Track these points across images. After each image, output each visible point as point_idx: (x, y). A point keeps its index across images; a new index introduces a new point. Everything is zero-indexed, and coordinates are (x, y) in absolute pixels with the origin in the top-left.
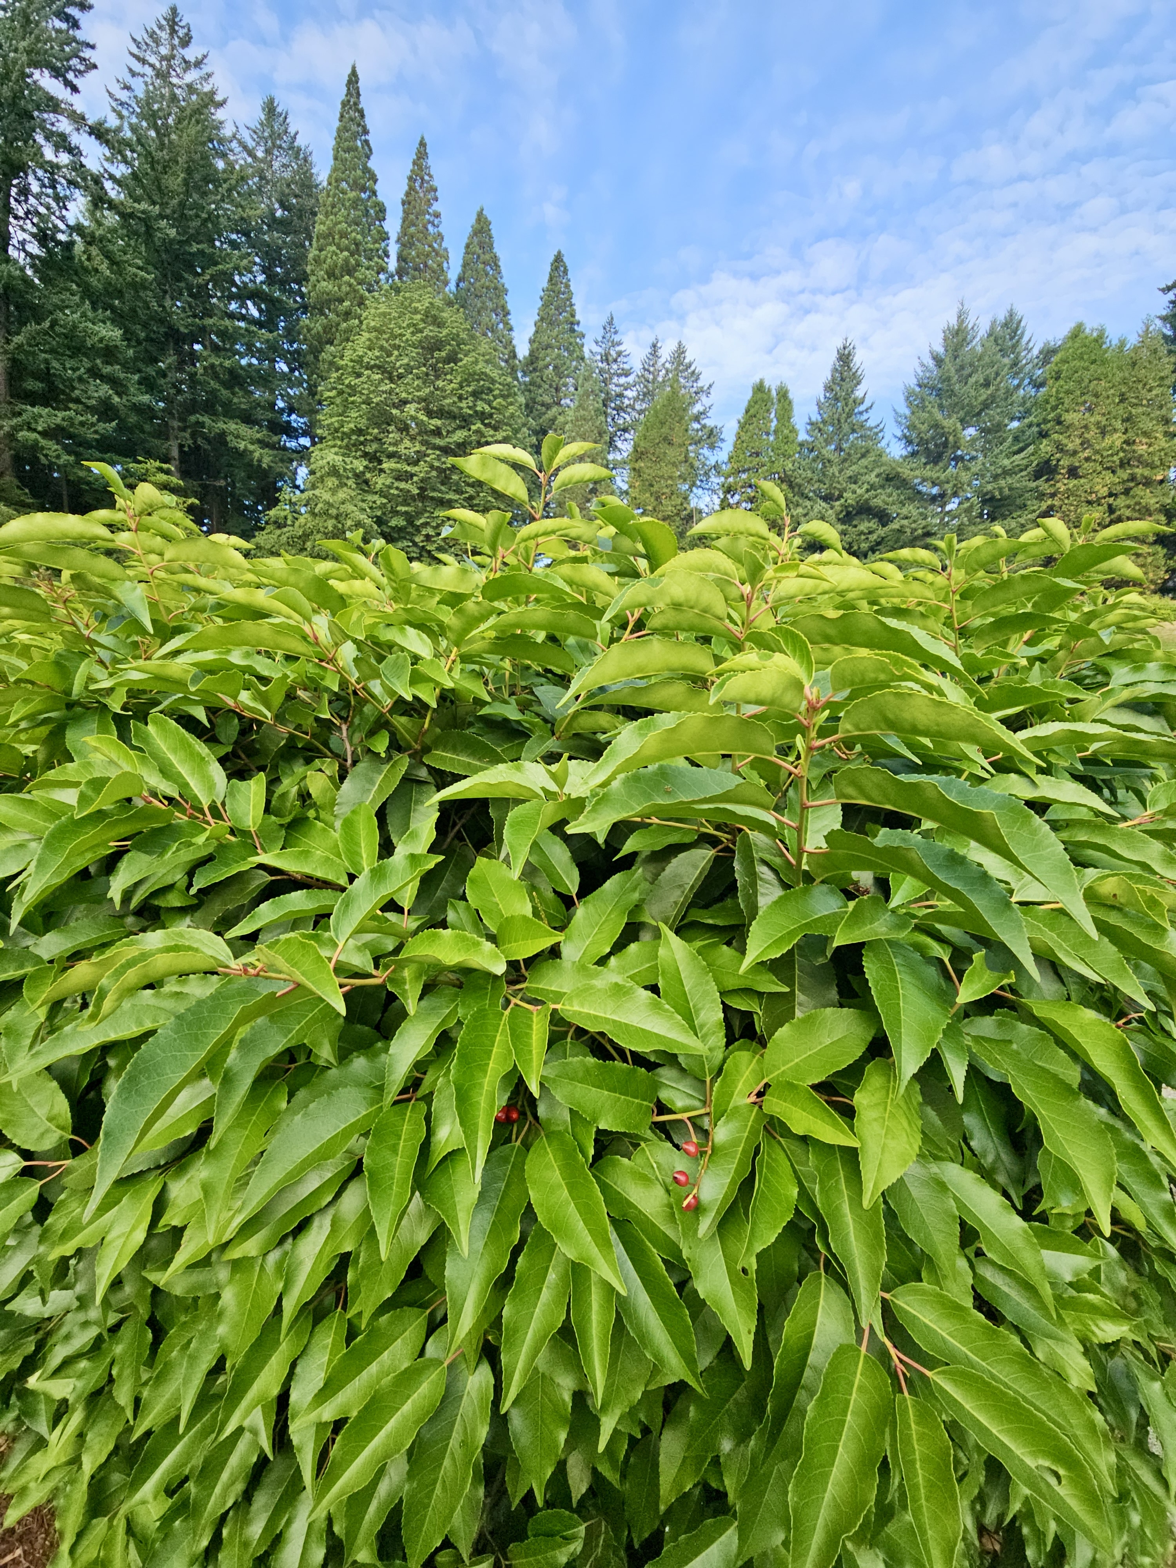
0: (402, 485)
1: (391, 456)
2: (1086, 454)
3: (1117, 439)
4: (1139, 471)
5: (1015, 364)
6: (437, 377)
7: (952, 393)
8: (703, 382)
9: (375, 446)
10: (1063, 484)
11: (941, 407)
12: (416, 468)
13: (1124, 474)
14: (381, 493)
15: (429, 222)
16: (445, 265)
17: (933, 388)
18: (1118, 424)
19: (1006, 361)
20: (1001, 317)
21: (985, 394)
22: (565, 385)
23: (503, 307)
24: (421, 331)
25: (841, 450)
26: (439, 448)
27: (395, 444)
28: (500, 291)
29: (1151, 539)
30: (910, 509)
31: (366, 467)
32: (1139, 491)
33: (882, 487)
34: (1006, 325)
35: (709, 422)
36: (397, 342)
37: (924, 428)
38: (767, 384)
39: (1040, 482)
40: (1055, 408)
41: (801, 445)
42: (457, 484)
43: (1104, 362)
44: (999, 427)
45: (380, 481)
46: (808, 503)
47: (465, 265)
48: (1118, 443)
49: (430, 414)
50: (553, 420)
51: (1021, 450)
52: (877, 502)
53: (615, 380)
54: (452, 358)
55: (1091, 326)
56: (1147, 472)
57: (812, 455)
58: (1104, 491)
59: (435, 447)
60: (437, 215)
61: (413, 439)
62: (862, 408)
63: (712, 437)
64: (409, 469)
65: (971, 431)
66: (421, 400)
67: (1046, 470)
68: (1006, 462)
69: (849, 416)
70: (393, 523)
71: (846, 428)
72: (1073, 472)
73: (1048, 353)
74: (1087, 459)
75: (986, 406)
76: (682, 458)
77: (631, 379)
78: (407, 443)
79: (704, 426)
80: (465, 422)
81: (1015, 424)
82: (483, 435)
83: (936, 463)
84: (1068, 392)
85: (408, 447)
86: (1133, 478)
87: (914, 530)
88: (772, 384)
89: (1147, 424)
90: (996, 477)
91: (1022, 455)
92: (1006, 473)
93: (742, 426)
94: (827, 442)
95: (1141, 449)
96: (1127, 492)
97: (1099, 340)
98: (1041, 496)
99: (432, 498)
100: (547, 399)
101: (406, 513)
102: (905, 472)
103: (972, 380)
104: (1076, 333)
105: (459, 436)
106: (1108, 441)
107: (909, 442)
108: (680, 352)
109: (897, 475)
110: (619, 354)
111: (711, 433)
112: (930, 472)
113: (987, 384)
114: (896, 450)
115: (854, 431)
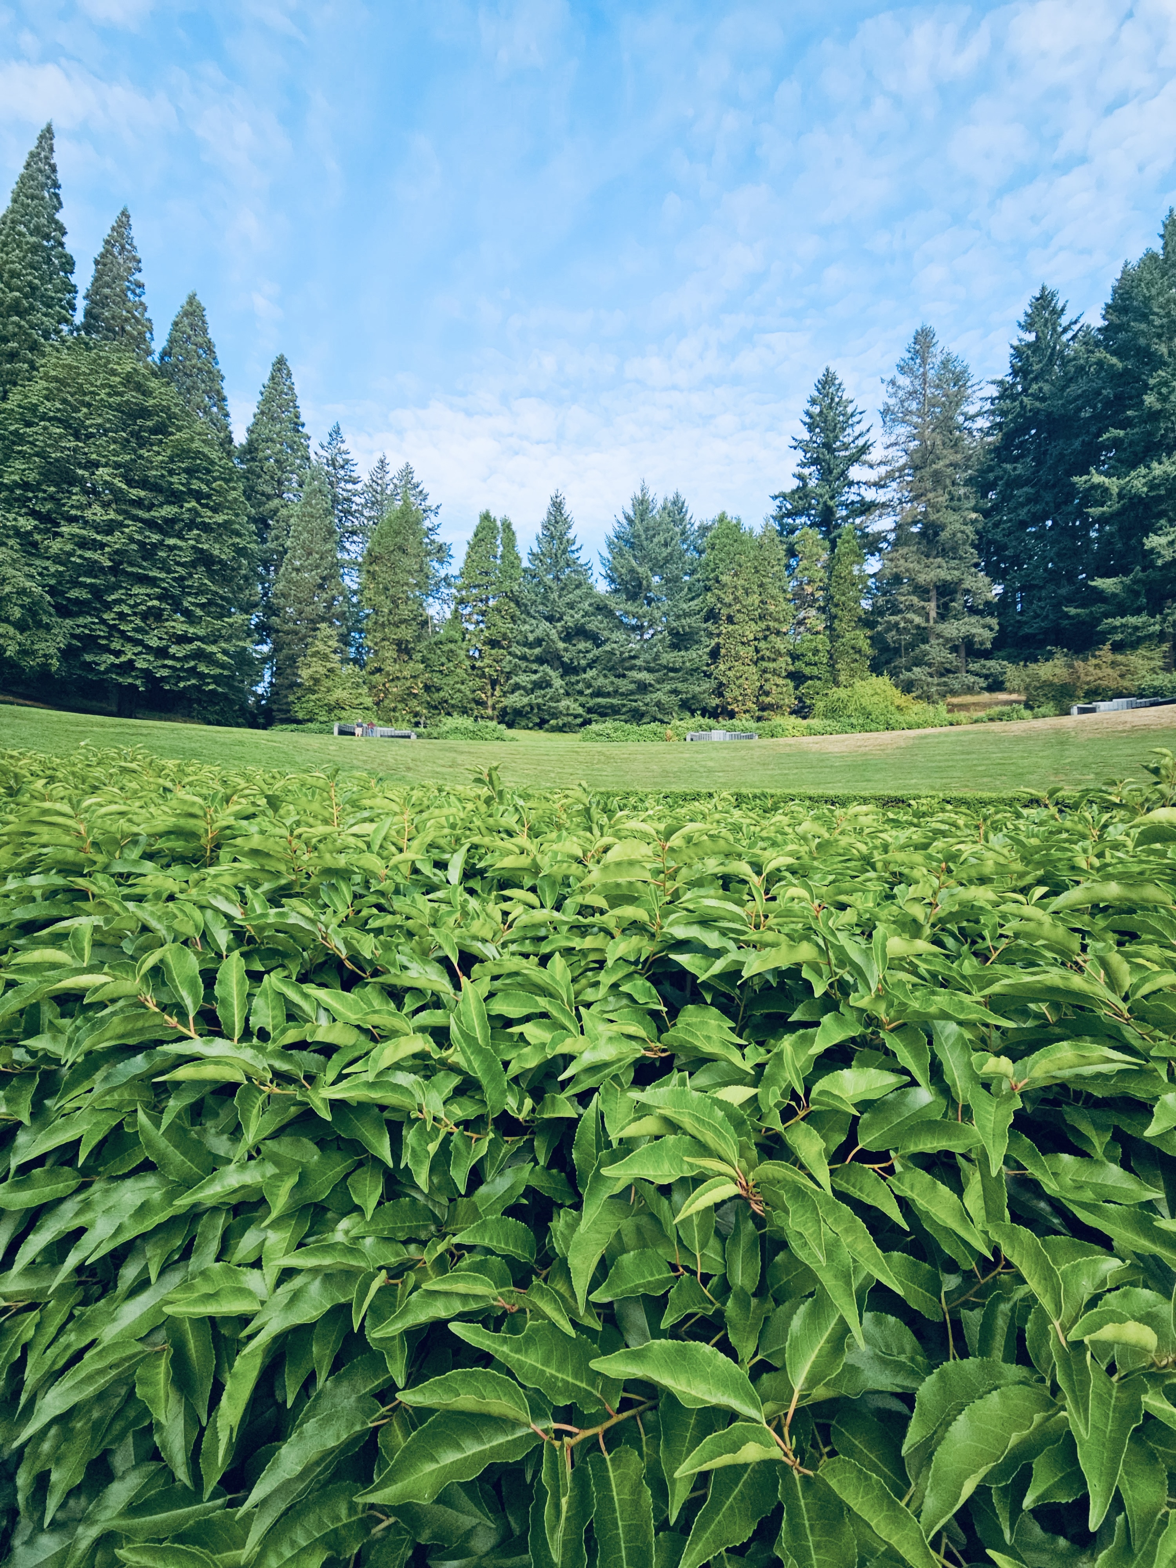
0: (88, 554)
1: (72, 520)
2: (738, 607)
3: (755, 599)
4: (771, 624)
5: (683, 533)
6: (141, 446)
7: (642, 548)
8: (431, 502)
9: (49, 506)
10: (725, 628)
11: (635, 557)
12: (109, 538)
13: (763, 625)
14: (56, 559)
15: (129, 288)
16: (148, 335)
17: (627, 541)
18: (755, 588)
19: (677, 529)
20: (671, 497)
21: (665, 552)
22: (289, 480)
23: (219, 393)
24: (121, 394)
25: (559, 579)
26: (141, 520)
27: (80, 507)
28: (215, 377)
29: (784, 674)
30: (619, 636)
31: (36, 527)
32: (772, 638)
33: (593, 614)
34: (674, 503)
35: (439, 539)
36: (87, 399)
37: (623, 571)
38: (492, 514)
39: (709, 624)
40: (713, 570)
41: (525, 571)
42: (164, 561)
43: (742, 542)
44: (677, 579)
45: (56, 546)
46: (534, 622)
47: (172, 341)
48: (757, 602)
49: (130, 483)
50: (275, 511)
51: (692, 599)
52: (591, 627)
53: (342, 484)
54: (161, 429)
55: (731, 514)
56: (777, 625)
57: (535, 580)
58: (751, 637)
59: (136, 518)
60: (140, 285)
61: (106, 505)
62: (574, 548)
63: (442, 552)
64: (99, 538)
65: (657, 578)
66: (117, 466)
67: (712, 615)
68: (685, 606)
69: (564, 552)
70: (73, 594)
71: (562, 563)
72: (730, 620)
73: (704, 529)
74: (739, 611)
75: (667, 561)
76: (416, 567)
77: (359, 487)
78: (97, 508)
79: (433, 541)
80: (175, 498)
81: (687, 578)
82: (198, 514)
83: (634, 600)
84: (721, 560)
85: (97, 513)
86: (768, 628)
87: (622, 653)
88: (497, 515)
89: (775, 592)
90: (678, 617)
91: (695, 602)
92: (686, 615)
93: (472, 547)
94: (547, 571)
95: (772, 608)
96: (765, 638)
97: (738, 526)
98: (710, 635)
99: (129, 574)
100: (269, 490)
101: (91, 584)
102: (612, 605)
103: (656, 540)
104: (722, 518)
105: (168, 511)
106: (750, 600)
107: (613, 581)
108: (407, 472)
109: (606, 606)
110: (347, 462)
111: (440, 548)
112: (630, 607)
113: (666, 545)
114: (602, 587)
115: (568, 566)
